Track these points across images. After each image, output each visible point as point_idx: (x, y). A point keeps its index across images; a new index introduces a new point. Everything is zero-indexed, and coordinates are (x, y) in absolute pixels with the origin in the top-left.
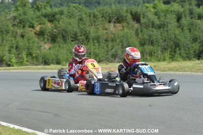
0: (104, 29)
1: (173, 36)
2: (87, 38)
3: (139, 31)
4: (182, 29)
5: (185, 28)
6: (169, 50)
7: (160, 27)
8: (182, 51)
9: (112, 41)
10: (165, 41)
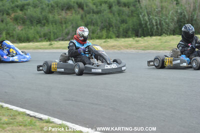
0: (58, 15)
1: (108, 19)
2: (47, 21)
3: (84, 16)
4: (114, 14)
5: (116, 13)
6: (105, 29)
7: (97, 13)
8: (115, 29)
9: (65, 23)
10: (102, 23)
